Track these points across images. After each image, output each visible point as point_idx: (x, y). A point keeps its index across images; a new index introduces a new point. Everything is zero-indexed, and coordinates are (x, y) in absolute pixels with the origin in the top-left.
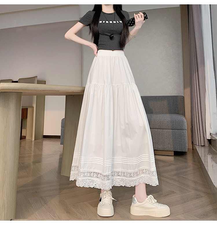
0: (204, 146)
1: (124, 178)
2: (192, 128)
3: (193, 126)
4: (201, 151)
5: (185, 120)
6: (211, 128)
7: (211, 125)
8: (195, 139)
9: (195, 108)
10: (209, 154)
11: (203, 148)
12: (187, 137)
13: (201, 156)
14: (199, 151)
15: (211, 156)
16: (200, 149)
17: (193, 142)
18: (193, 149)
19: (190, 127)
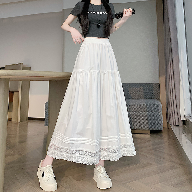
0: (179, 125)
1: (109, 153)
2: (167, 111)
3: (168, 109)
4: (176, 130)
5: (161, 104)
6: (185, 111)
7: (185, 108)
8: (170, 120)
9: (170, 93)
10: (183, 133)
11: (177, 128)
12: (162, 118)
13: (176, 134)
14: (174, 129)
15: (185, 134)
16: (175, 128)
17: (168, 123)
18: (168, 128)
19: (165, 110)
